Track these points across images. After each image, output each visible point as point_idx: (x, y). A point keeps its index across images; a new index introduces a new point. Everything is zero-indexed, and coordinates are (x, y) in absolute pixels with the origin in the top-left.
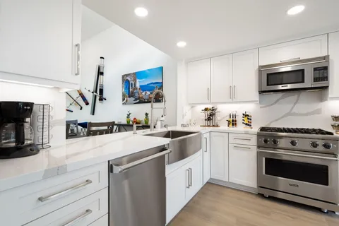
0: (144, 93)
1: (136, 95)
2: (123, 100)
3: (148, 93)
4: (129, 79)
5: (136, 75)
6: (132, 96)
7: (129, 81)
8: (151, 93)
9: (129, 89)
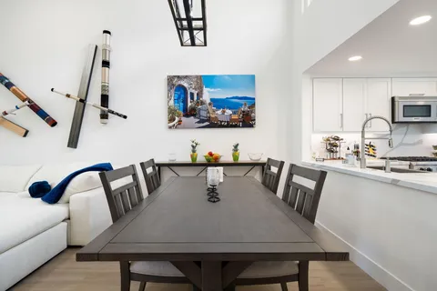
0: (219, 112)
1: (203, 114)
2: (172, 120)
3: (229, 112)
4: (186, 85)
5: (203, 81)
6: (194, 115)
7: (185, 89)
8: (234, 113)
9: (185, 102)
